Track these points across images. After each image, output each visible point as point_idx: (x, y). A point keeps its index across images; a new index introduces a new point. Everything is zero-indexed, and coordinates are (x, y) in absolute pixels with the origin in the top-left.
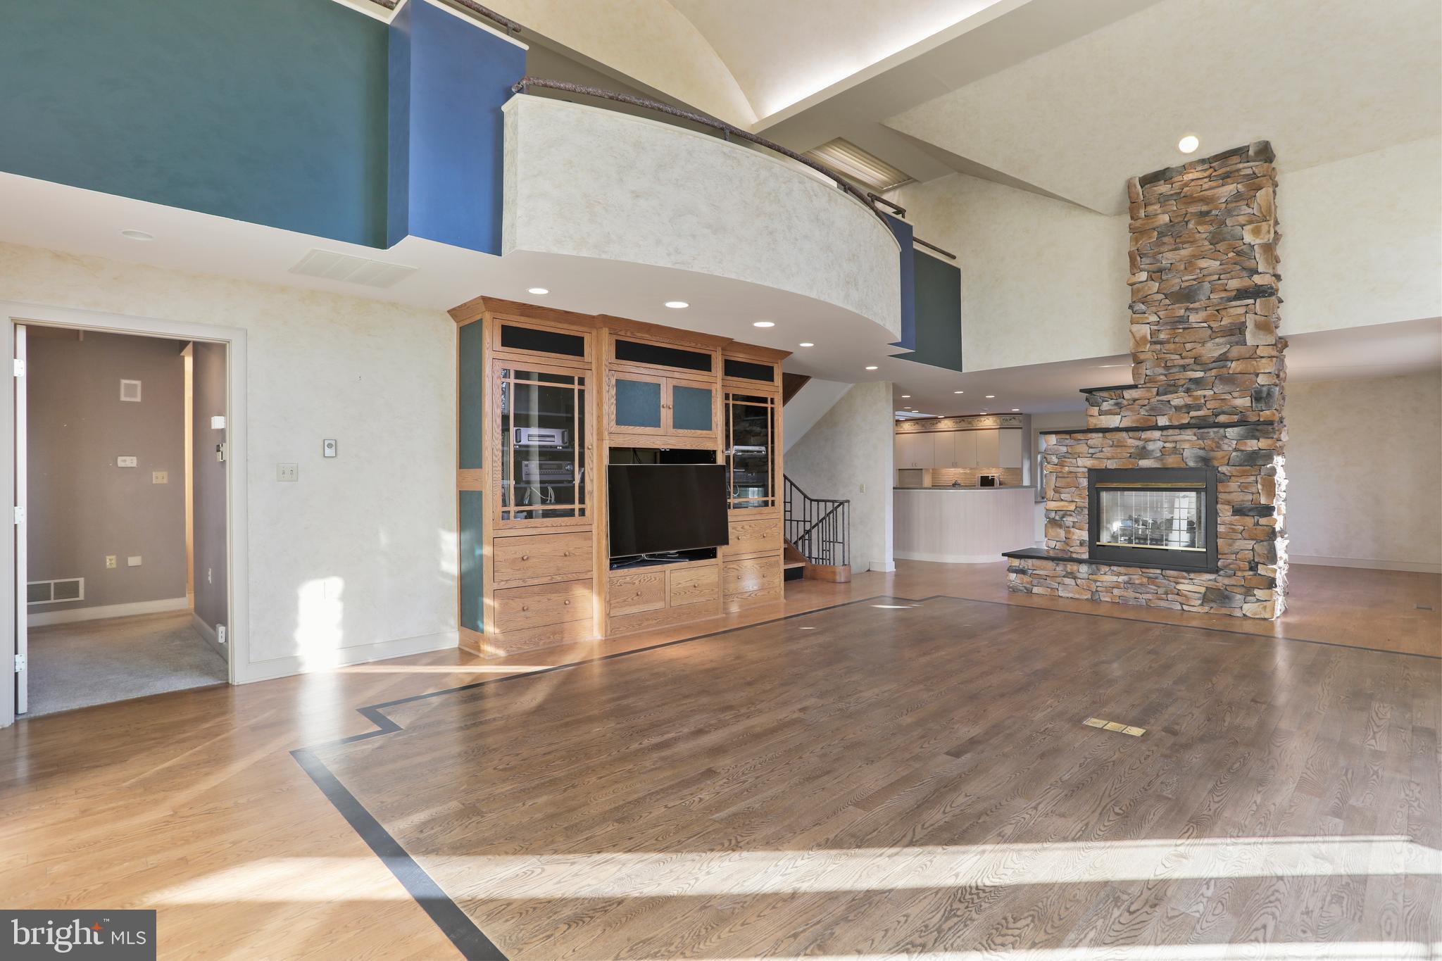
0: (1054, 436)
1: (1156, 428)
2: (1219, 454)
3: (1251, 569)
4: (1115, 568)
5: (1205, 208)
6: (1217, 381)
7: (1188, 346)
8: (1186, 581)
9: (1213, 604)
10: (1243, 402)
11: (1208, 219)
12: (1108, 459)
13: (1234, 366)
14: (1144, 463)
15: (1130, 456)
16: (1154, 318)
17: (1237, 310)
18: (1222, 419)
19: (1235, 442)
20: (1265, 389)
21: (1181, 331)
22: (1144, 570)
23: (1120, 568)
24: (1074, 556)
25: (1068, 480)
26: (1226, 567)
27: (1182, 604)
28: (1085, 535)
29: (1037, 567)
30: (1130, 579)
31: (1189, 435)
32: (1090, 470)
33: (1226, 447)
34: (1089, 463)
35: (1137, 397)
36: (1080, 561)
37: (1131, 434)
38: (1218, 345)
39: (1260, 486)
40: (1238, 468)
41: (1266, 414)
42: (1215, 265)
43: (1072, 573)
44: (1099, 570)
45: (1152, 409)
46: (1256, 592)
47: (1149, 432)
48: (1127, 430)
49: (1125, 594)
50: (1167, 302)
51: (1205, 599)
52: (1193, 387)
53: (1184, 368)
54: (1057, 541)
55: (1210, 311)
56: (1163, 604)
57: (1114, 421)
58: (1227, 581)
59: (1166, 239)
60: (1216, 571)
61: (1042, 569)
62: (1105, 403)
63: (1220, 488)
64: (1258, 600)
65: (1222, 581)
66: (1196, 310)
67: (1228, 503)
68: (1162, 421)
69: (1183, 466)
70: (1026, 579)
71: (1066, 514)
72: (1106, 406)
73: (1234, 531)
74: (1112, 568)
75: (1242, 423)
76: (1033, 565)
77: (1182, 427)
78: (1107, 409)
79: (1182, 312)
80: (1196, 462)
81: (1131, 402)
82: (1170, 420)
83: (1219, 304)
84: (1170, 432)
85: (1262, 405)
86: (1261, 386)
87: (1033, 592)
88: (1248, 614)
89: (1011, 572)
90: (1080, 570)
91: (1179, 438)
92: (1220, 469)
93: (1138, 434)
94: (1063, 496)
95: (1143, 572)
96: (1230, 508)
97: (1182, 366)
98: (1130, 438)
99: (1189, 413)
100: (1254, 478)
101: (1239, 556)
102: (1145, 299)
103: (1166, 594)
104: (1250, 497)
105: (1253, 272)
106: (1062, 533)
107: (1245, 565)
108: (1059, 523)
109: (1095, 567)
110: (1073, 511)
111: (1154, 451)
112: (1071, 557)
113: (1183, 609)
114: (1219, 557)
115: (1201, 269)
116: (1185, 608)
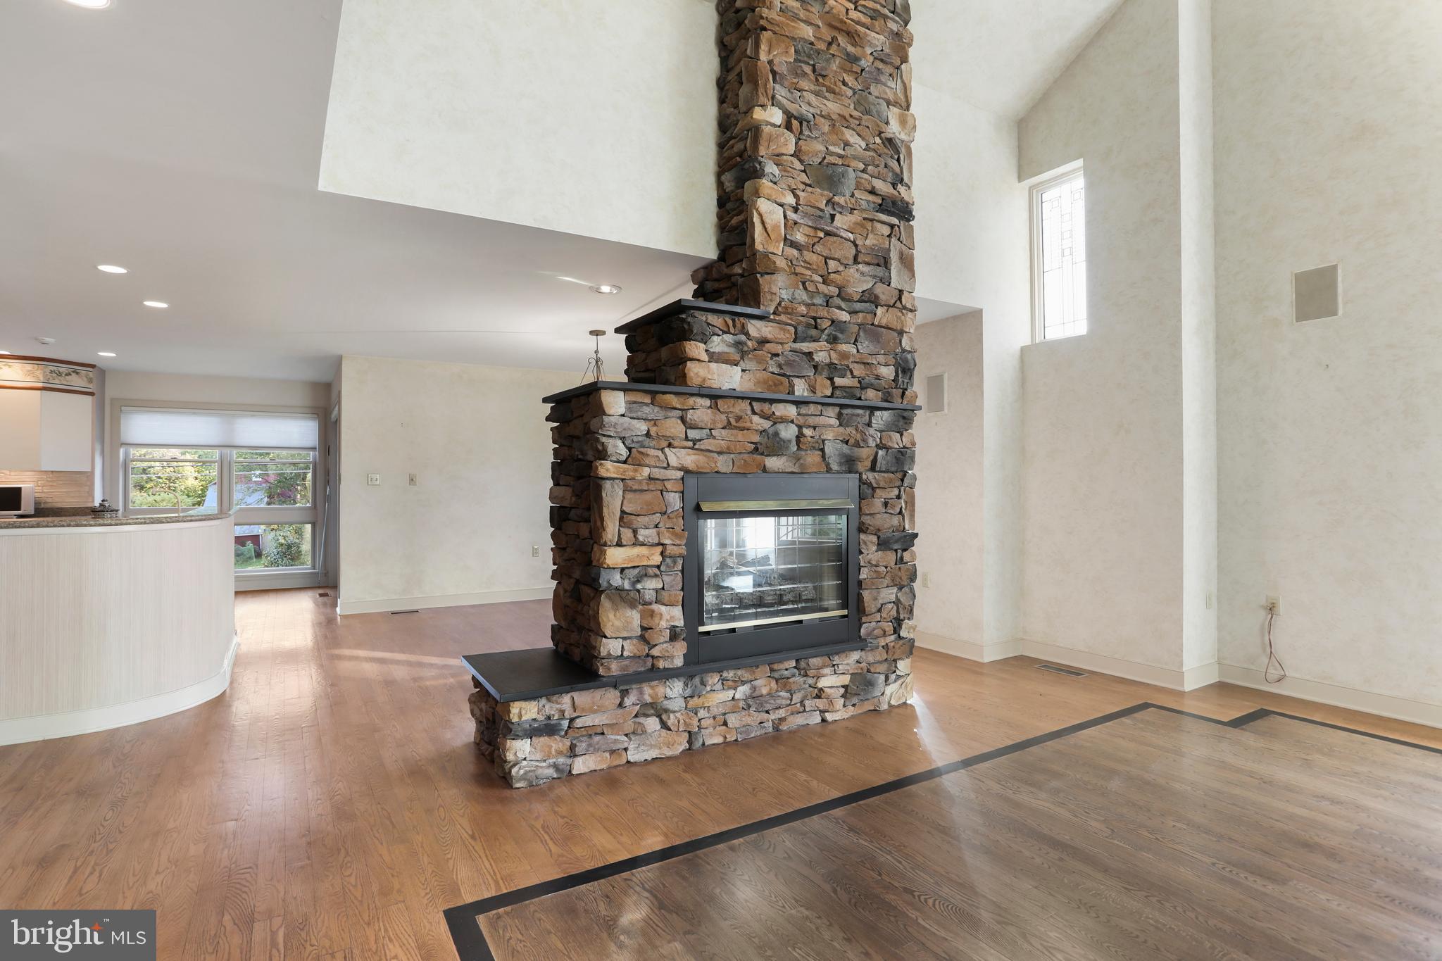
0: (621, 394)
1: (790, 399)
2: (862, 452)
3: (894, 631)
4: (729, 674)
5: (851, 49)
6: (862, 334)
8: (827, 671)
9: (856, 701)
10: (887, 373)
11: (855, 68)
12: (720, 453)
13: (879, 315)
14: (773, 464)
15: (756, 449)
16: (790, 200)
17: (882, 227)
18: (869, 396)
19: (880, 434)
20: (908, 357)
21: (823, 235)
22: (775, 667)
23: (739, 672)
24: (660, 664)
25: (647, 497)
26: (869, 634)
27: (822, 713)
28: (677, 616)
29: (583, 710)
30: (754, 688)
31: (831, 418)
32: (687, 474)
33: (871, 442)
34: (689, 459)
35: (770, 336)
36: (670, 676)
37: (757, 406)
38: (863, 275)
39: (903, 504)
40: (886, 475)
41: (908, 396)
42: (860, 145)
43: (652, 705)
44: (703, 683)
45: (788, 364)
46: (899, 665)
47: (781, 406)
48: (750, 398)
49: (749, 720)
50: (804, 177)
51: (849, 695)
52: (838, 336)
53: (828, 301)
54: (624, 639)
55: (856, 217)
56: (798, 721)
57: (732, 379)
58: (870, 657)
59: (807, 69)
60: (858, 642)
61: (595, 712)
62: (716, 339)
63: (864, 507)
64: (899, 677)
65: (867, 658)
66: (841, 210)
67: (877, 532)
68: (801, 389)
69: (824, 470)
70: (558, 744)
71: (643, 573)
72: (719, 344)
73: (878, 575)
74: (725, 674)
75: (887, 405)
76: (573, 708)
77: (823, 403)
78: (717, 349)
79: (824, 204)
80: (840, 464)
81: (756, 346)
82: (813, 390)
83: (864, 211)
84: (812, 409)
85: (905, 381)
86: (904, 351)
87: (574, 772)
88: (893, 702)
89: (516, 737)
90: (670, 693)
91: (822, 420)
92: (864, 477)
93: (766, 406)
94: (643, 534)
95: (772, 670)
96: (874, 539)
97: (826, 295)
98: (754, 413)
99: (831, 379)
100: (896, 492)
101: (884, 615)
102: (777, 158)
103: (802, 702)
104: (895, 521)
105: (898, 180)
106: (634, 618)
107: (889, 627)
108: (632, 594)
109: (697, 680)
110: (658, 567)
111: (790, 441)
112: (653, 668)
113: (824, 720)
114: (864, 619)
115: (846, 144)
116: (827, 717)
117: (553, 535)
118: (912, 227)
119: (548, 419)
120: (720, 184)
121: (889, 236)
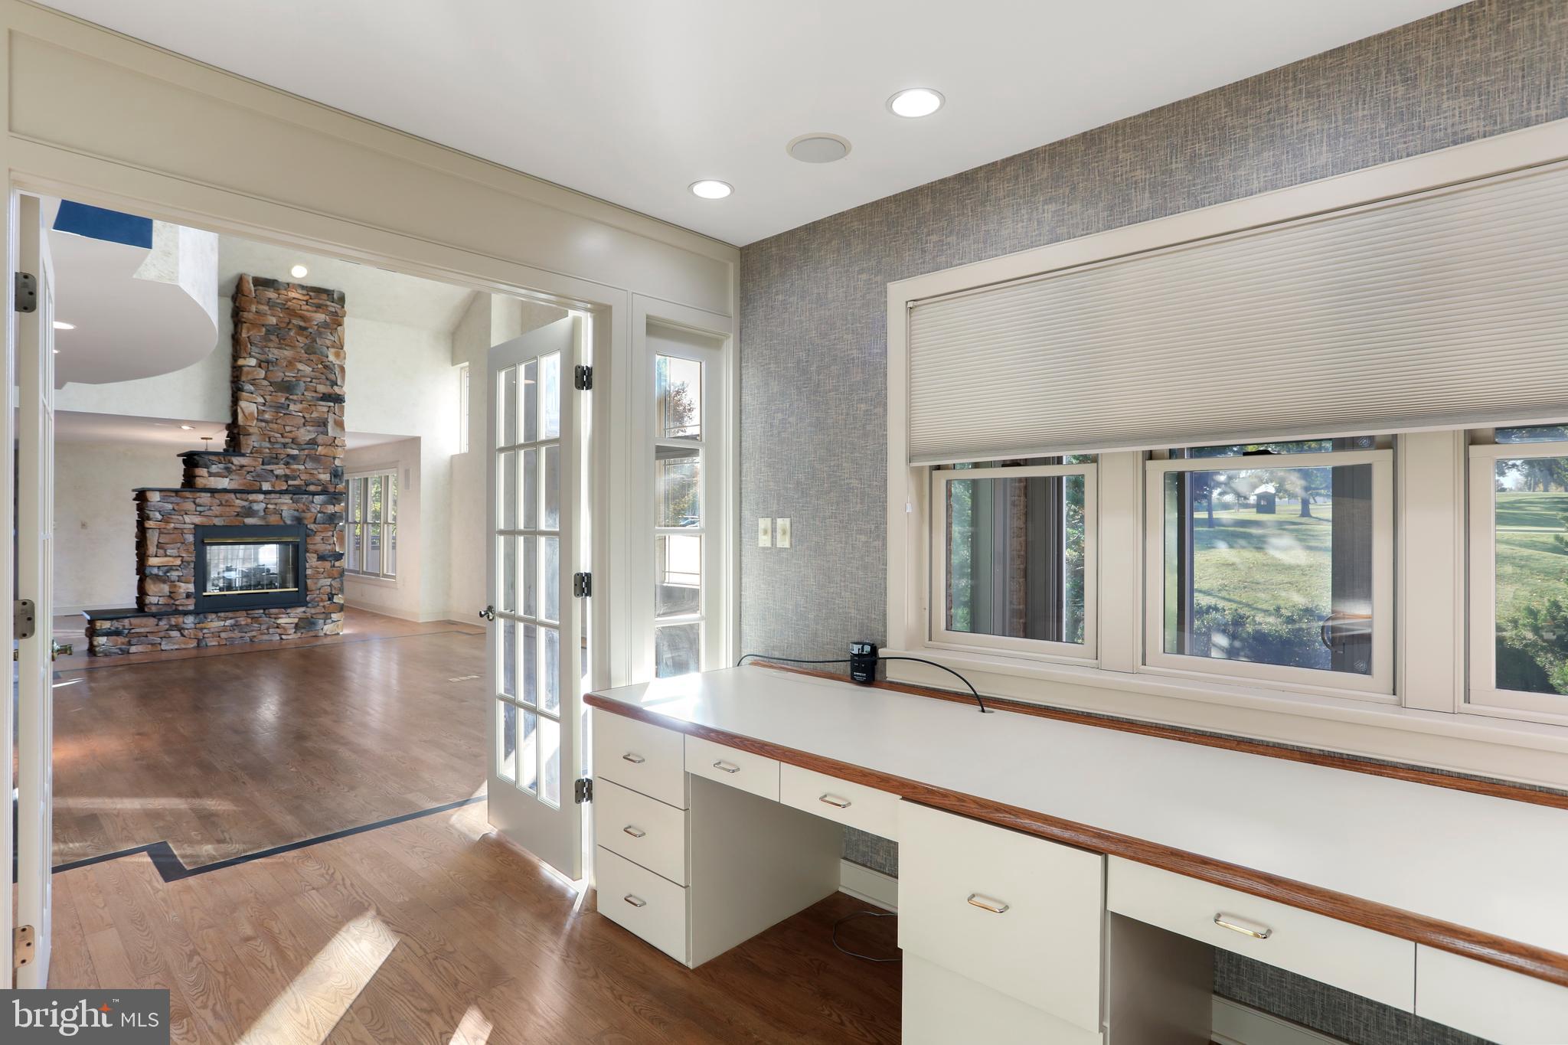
1: (260, 491)
2: (308, 515)
3: (330, 599)
4: (222, 614)
5: (302, 324)
6: (308, 459)
7: (288, 428)
8: (284, 616)
9: (303, 631)
10: (325, 477)
11: (305, 333)
12: (216, 517)
13: (320, 450)
14: (249, 521)
15: (237, 515)
17: (323, 408)
18: (312, 488)
19: (319, 506)
20: (339, 469)
21: (282, 415)
22: (249, 612)
23: (227, 614)
24: (180, 608)
25: (173, 536)
26: (313, 600)
27: (280, 635)
28: (191, 588)
29: (135, 626)
30: (237, 621)
31: (286, 499)
32: (196, 526)
33: (313, 510)
34: (198, 520)
35: (245, 464)
36: (186, 613)
37: (238, 495)
38: (309, 431)
39: (335, 539)
40: (322, 526)
41: (341, 487)
42: (308, 370)
43: (176, 626)
44: (206, 618)
45: (258, 475)
46: (333, 615)
47: (254, 495)
48: (235, 491)
49: (232, 636)
50: (271, 388)
51: (298, 627)
52: (291, 461)
53: (285, 445)
54: (160, 597)
55: (305, 405)
56: (265, 637)
57: (224, 483)
58: (313, 611)
59: (273, 337)
60: (305, 604)
61: (142, 627)
62: (214, 466)
63: (309, 541)
64: (333, 622)
65: (311, 611)
66: (295, 402)
67: (316, 552)
68: (266, 486)
69: (282, 523)
70: (120, 640)
71: (171, 568)
72: (214, 469)
73: (318, 573)
74: (219, 614)
75: (324, 492)
76: (131, 625)
77: (281, 492)
78: (216, 471)
79: (283, 400)
80: (292, 521)
81: (238, 468)
82: (273, 486)
83: (311, 401)
84: (273, 496)
85: (337, 480)
86: (337, 466)
87: (131, 652)
88: (328, 633)
89: (99, 636)
90: (186, 621)
91: (279, 501)
92: (309, 526)
93: (244, 496)
94: (169, 552)
95: (247, 614)
96: (315, 555)
97: (283, 443)
98: (237, 499)
99: (287, 482)
100: (331, 533)
101: (321, 591)
102: (253, 382)
103: (268, 629)
104: (329, 547)
105: (334, 383)
106: (166, 588)
107: (326, 597)
108: (163, 578)
109: (202, 616)
110: (179, 566)
111: (258, 511)
112: (176, 610)
113: (281, 639)
114: (308, 593)
115: (299, 370)
116: (283, 637)
117: (137, 554)
118: (343, 406)
119: (134, 500)
120: (232, 388)
121: (328, 412)
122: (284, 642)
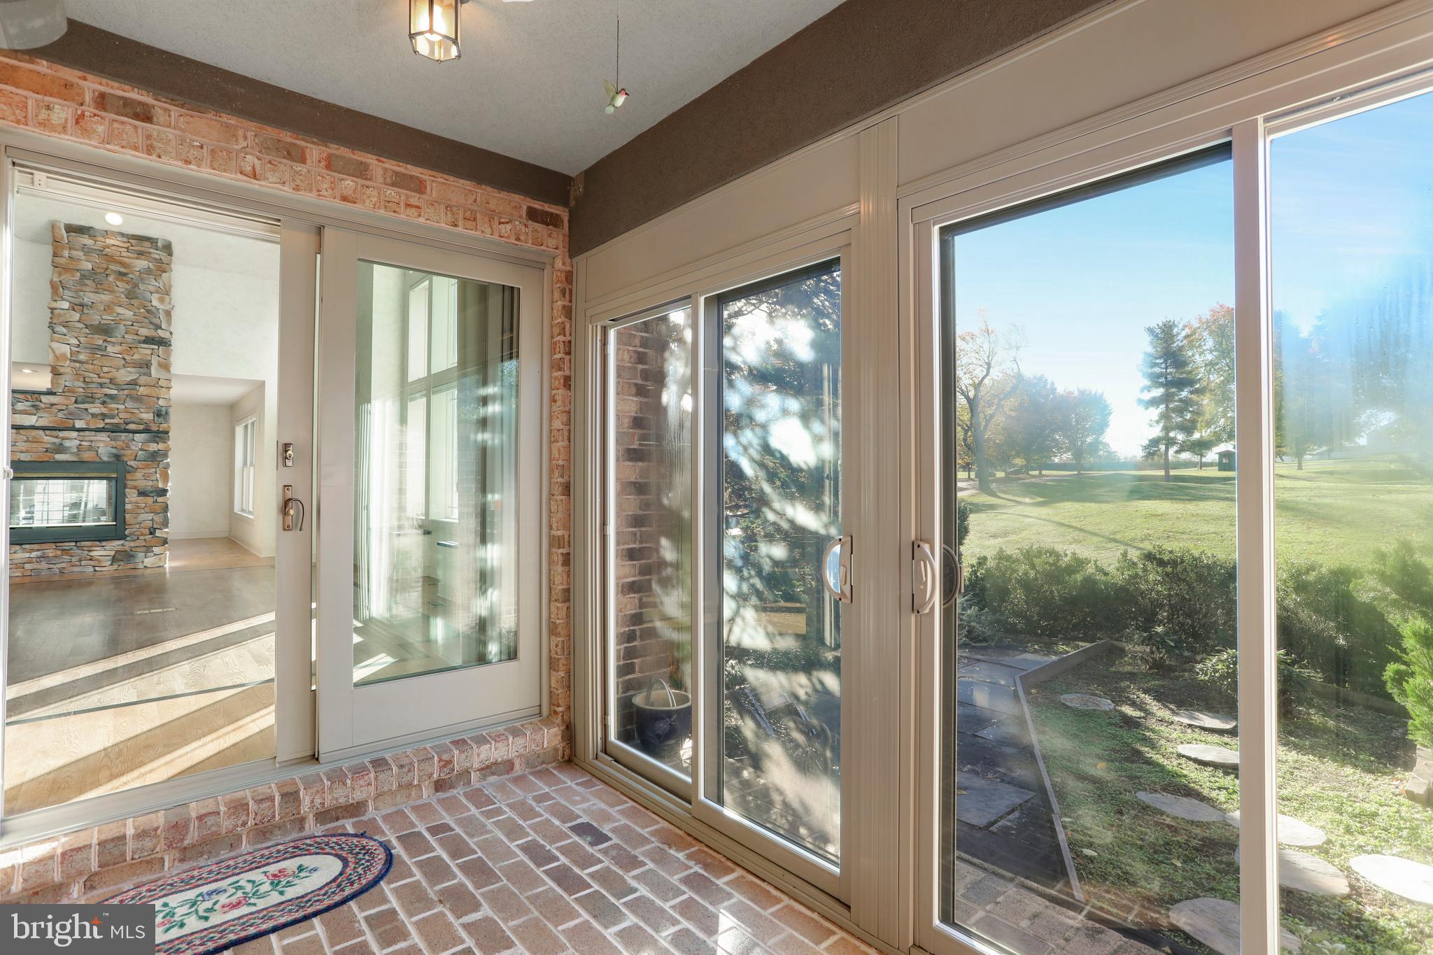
1: (73, 429)
2: (128, 452)
3: (151, 533)
4: (27, 546)
5: (122, 270)
6: (128, 399)
7: (105, 369)
8: (98, 548)
9: (121, 563)
10: (148, 416)
11: (125, 278)
12: (22, 452)
13: (142, 390)
14: (61, 457)
15: (46, 450)
16: (74, 341)
17: (145, 350)
18: (132, 427)
19: (141, 444)
20: (164, 409)
21: (99, 356)
22: (60, 544)
26: (131, 534)
27: (94, 567)
30: (43, 553)
31: (103, 437)
33: (133, 448)
35: (57, 402)
37: (47, 432)
38: (130, 372)
39: (158, 476)
40: (143, 463)
41: (163, 427)
42: (129, 314)
45: (70, 414)
46: (154, 549)
47: (66, 432)
48: (43, 428)
49: (41, 566)
50: (87, 331)
51: (114, 560)
52: (108, 400)
53: (101, 385)
55: (124, 347)
56: (77, 569)
57: (32, 420)
58: (132, 544)
59: (88, 282)
60: (123, 537)
63: (128, 476)
64: (155, 555)
65: (128, 545)
66: (113, 343)
67: (135, 488)
68: (80, 424)
69: (98, 460)
72: (20, 406)
73: (139, 508)
74: (24, 546)
75: (146, 431)
77: (98, 430)
78: (22, 409)
79: (100, 342)
80: (109, 457)
81: (48, 406)
82: (88, 424)
83: (132, 343)
84: (87, 433)
85: (161, 420)
86: (161, 407)
88: (148, 565)
91: (95, 438)
92: (128, 463)
93: (55, 433)
95: (57, 546)
96: (136, 491)
97: (99, 383)
98: (47, 435)
99: (104, 420)
100: (154, 470)
101: (142, 525)
102: (67, 323)
103: (80, 561)
104: (151, 483)
105: (158, 327)
107: (146, 531)
111: (71, 447)
113: (95, 570)
114: (127, 527)
115: (118, 314)
116: (97, 569)
118: (169, 349)
121: (152, 354)
122: (97, 573)
